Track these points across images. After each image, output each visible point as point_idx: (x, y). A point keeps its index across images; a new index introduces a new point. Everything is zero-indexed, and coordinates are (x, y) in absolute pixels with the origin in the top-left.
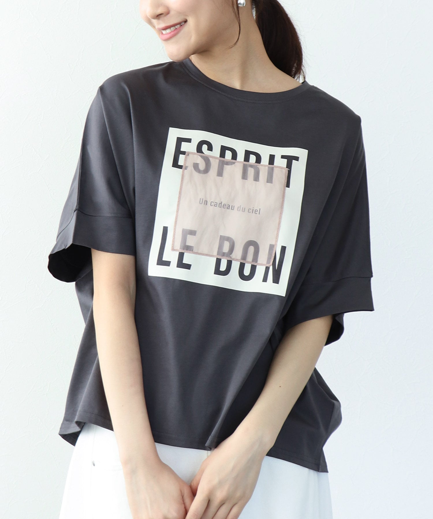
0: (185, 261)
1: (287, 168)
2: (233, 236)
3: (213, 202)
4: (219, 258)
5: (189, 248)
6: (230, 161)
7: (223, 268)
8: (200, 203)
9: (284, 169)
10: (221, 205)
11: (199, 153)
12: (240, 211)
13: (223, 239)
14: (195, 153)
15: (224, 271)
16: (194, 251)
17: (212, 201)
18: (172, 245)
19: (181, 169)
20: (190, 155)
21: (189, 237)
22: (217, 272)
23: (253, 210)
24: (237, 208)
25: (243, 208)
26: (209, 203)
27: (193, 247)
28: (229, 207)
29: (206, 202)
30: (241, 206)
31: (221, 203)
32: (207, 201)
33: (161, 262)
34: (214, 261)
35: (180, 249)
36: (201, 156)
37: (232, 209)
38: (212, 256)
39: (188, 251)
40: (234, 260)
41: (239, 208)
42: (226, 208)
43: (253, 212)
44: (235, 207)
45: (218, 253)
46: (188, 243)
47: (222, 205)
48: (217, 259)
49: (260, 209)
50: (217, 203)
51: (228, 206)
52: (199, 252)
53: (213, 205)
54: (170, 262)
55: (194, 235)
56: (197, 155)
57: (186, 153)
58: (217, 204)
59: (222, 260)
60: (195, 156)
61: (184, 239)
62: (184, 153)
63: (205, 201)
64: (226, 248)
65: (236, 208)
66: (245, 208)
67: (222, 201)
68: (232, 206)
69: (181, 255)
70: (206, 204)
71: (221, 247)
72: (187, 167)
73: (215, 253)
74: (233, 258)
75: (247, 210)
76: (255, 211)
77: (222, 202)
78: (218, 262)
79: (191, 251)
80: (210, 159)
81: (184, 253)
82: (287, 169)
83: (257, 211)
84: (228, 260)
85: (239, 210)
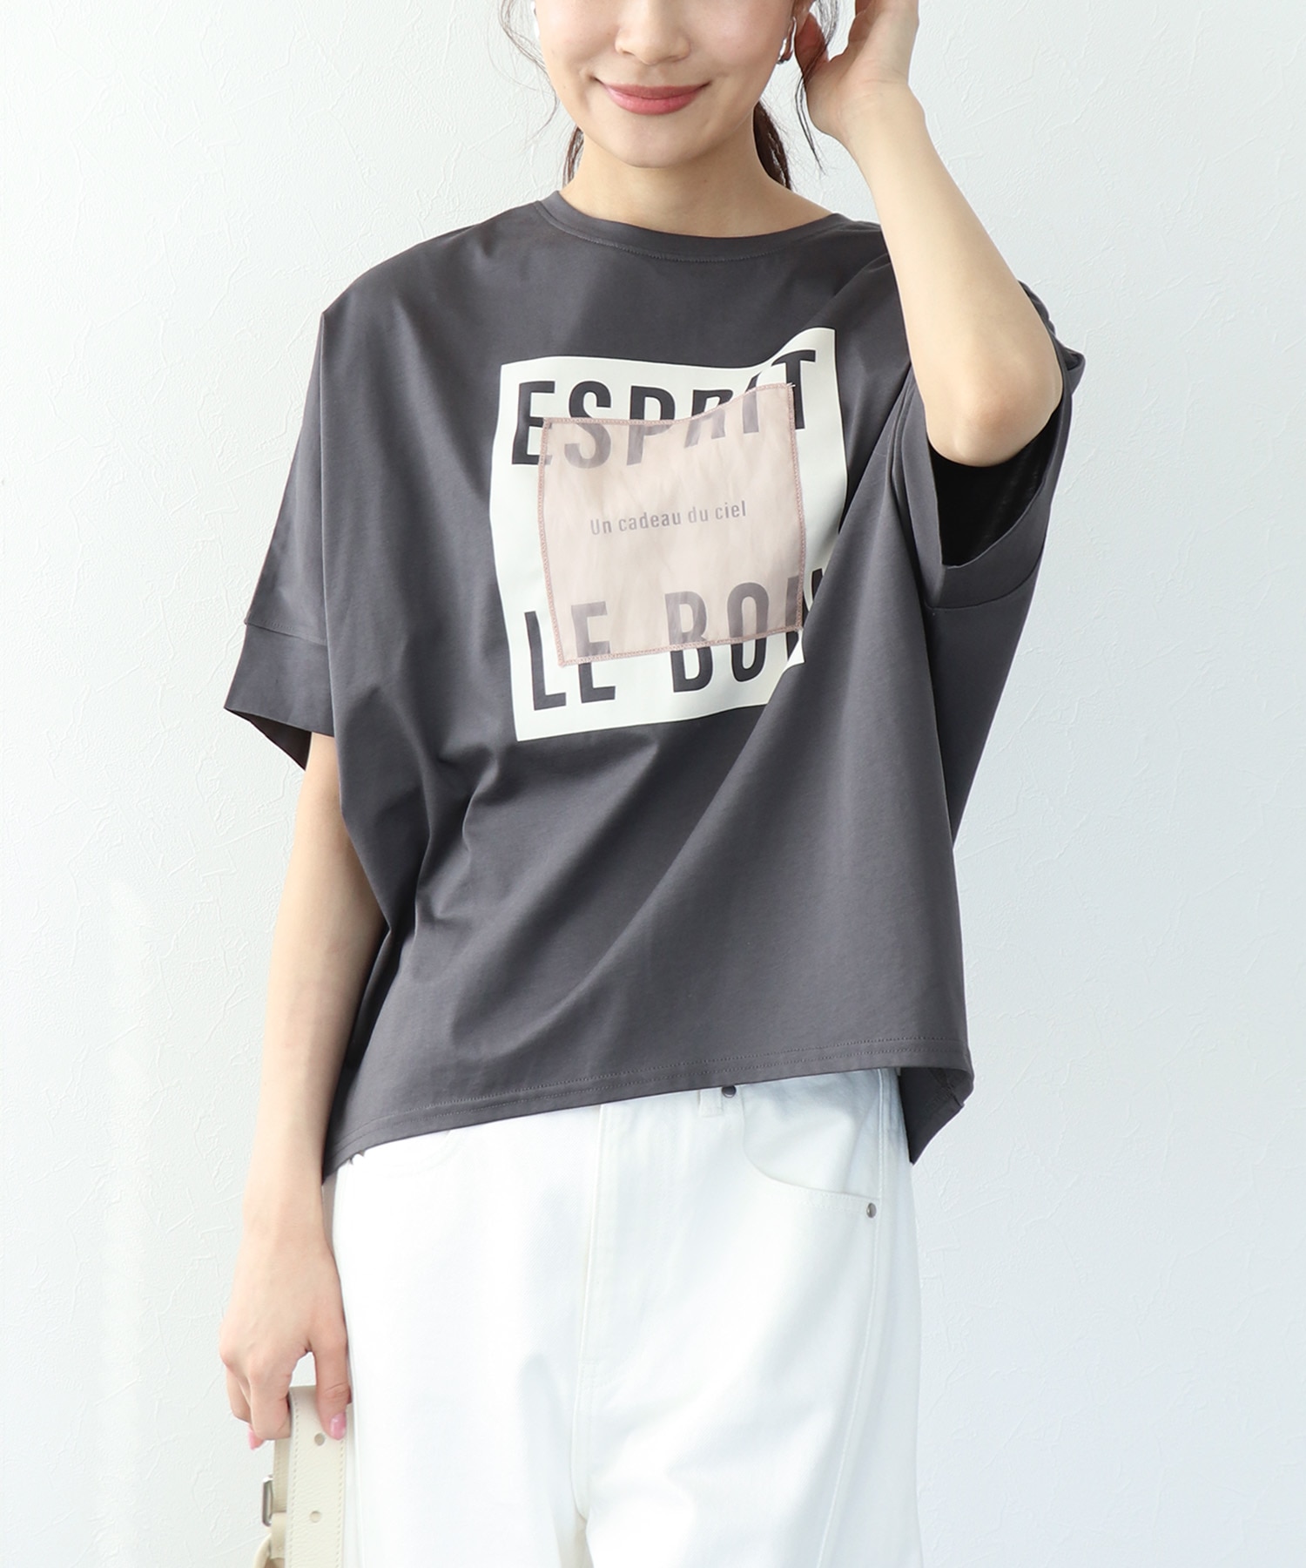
0: (598, 683)
1: (788, 382)
2: (696, 589)
3: (625, 521)
4: (675, 650)
5: (596, 649)
6: (658, 423)
7: (692, 670)
8: (594, 533)
9: (782, 387)
10: (646, 521)
11: (576, 419)
12: (695, 520)
13: (674, 601)
14: (566, 419)
15: (697, 678)
16: (612, 652)
17: (620, 518)
18: (558, 651)
19: (536, 463)
20: (553, 425)
21: (592, 622)
22: (682, 684)
23: (727, 509)
24: (687, 516)
25: (701, 513)
26: (615, 526)
27: (608, 643)
28: (667, 519)
29: (607, 526)
30: (694, 508)
31: (645, 517)
32: (609, 523)
33: (544, 700)
34: (665, 661)
35: (579, 656)
36: (583, 425)
37: (675, 523)
38: (658, 651)
39: (599, 656)
40: (714, 644)
41: (692, 515)
42: (661, 524)
43: (727, 516)
44: (681, 515)
45: (672, 641)
46: (594, 638)
47: (649, 520)
48: (672, 653)
49: (743, 503)
50: (635, 520)
51: (665, 517)
52: (626, 651)
53: (626, 528)
54: (563, 695)
55: (601, 614)
56: (572, 425)
57: (545, 423)
58: (635, 523)
59: (686, 654)
60: (569, 427)
61: (582, 631)
62: (538, 422)
63: (604, 523)
64: (687, 622)
65: (684, 517)
66: (706, 512)
67: (645, 511)
68: (673, 515)
69: (585, 671)
70: (610, 530)
71: (673, 622)
72: (551, 457)
73: (664, 640)
74: (710, 640)
75: (711, 515)
76: (733, 511)
77: (645, 514)
78: (677, 660)
79: (603, 653)
80: (607, 427)
81: (589, 664)
82: (789, 384)
83: (738, 510)
84: (698, 650)
85: (693, 519)
